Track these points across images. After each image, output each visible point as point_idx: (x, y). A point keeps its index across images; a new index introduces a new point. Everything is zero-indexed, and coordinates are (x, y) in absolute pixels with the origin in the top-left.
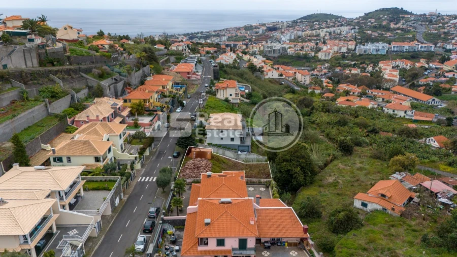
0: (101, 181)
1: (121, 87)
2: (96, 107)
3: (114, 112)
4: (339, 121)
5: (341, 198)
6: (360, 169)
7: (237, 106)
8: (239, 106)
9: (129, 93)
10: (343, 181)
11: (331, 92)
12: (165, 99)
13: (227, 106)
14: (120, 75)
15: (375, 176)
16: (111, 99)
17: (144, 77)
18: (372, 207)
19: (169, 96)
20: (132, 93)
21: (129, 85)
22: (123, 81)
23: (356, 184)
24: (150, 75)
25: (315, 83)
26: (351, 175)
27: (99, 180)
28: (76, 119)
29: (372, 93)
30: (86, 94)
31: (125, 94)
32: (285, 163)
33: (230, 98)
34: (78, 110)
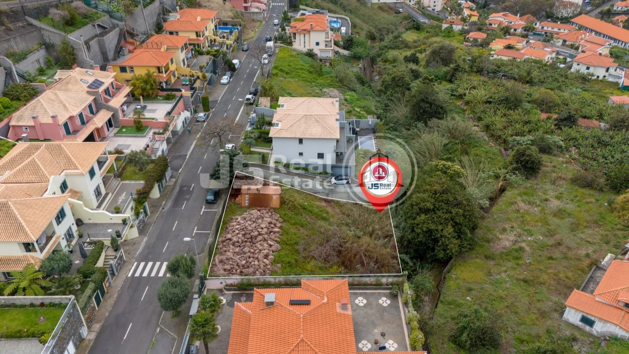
0: (32, 305)
1: (115, 42)
2: (56, 94)
3: (95, 100)
4: (507, 99)
5: (532, 290)
6: (560, 213)
7: (328, 64)
8: (331, 64)
9: (130, 52)
10: (529, 244)
11: (480, 30)
12: (200, 57)
13: (312, 66)
14: (111, 16)
15: (590, 231)
16: (90, 71)
17: (164, 14)
18: (604, 330)
19: (208, 53)
20: (137, 52)
21: (132, 35)
22: (117, 29)
23: (557, 254)
24: (175, 10)
25: (452, 10)
26: (543, 230)
27: (28, 303)
28: (13, 123)
29: (543, 28)
30: (41, 61)
31: (124, 55)
32: (423, 217)
33: (316, 50)
34: (18, 99)
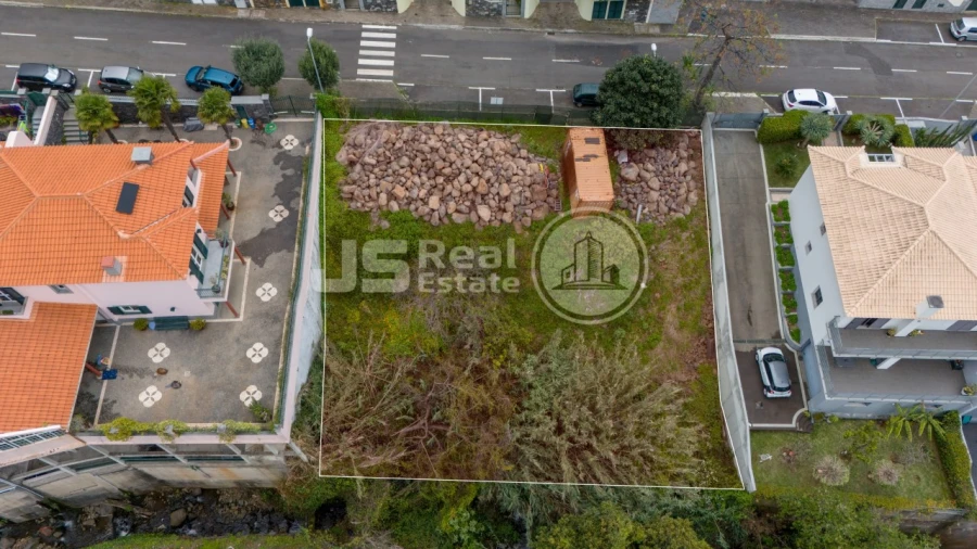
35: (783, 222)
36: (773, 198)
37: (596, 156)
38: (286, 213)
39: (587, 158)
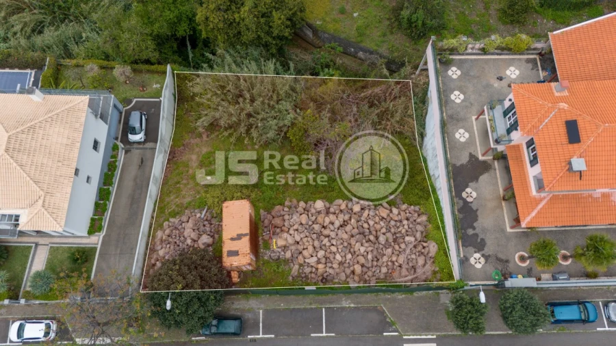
35: (96, 217)
36: (97, 240)
37: (232, 239)
38: (464, 195)
39: (239, 237)
